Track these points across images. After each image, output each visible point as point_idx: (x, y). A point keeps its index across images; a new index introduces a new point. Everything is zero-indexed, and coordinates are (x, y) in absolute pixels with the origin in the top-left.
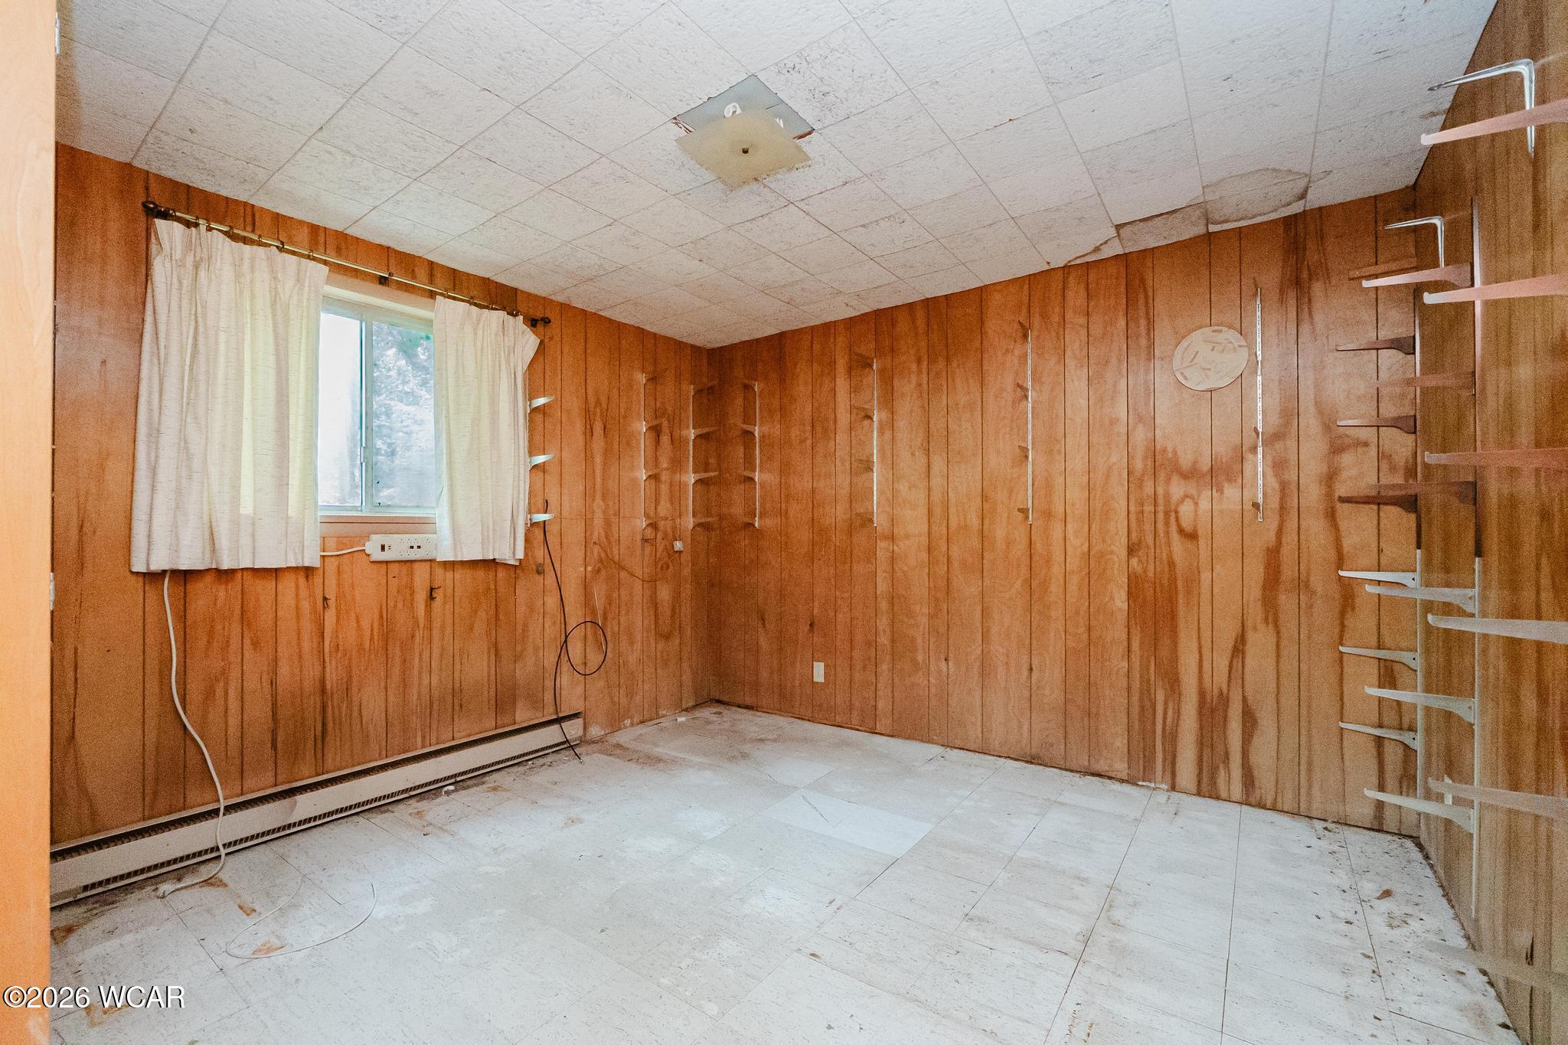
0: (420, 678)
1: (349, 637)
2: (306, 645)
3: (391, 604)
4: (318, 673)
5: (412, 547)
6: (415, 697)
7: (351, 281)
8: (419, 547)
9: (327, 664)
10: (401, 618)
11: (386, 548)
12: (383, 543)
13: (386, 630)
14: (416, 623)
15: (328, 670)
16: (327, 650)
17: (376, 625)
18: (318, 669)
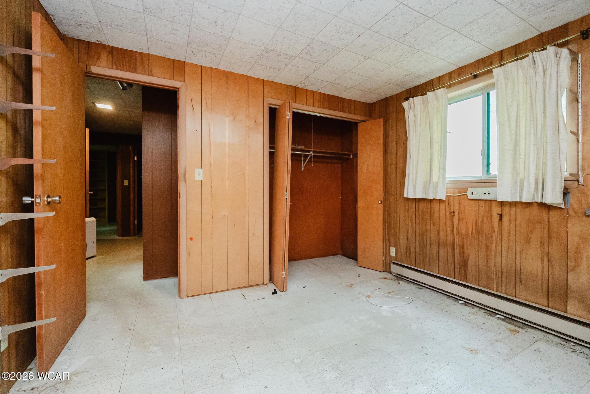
0: (495, 258)
1: (463, 229)
2: (448, 229)
3: (481, 220)
4: (452, 240)
5: (485, 194)
6: (493, 265)
7: (463, 85)
8: (489, 194)
9: (455, 237)
10: (486, 226)
11: (474, 193)
12: (472, 192)
13: (479, 230)
14: (493, 231)
15: (455, 240)
16: (455, 232)
17: (474, 227)
18: (452, 238)
